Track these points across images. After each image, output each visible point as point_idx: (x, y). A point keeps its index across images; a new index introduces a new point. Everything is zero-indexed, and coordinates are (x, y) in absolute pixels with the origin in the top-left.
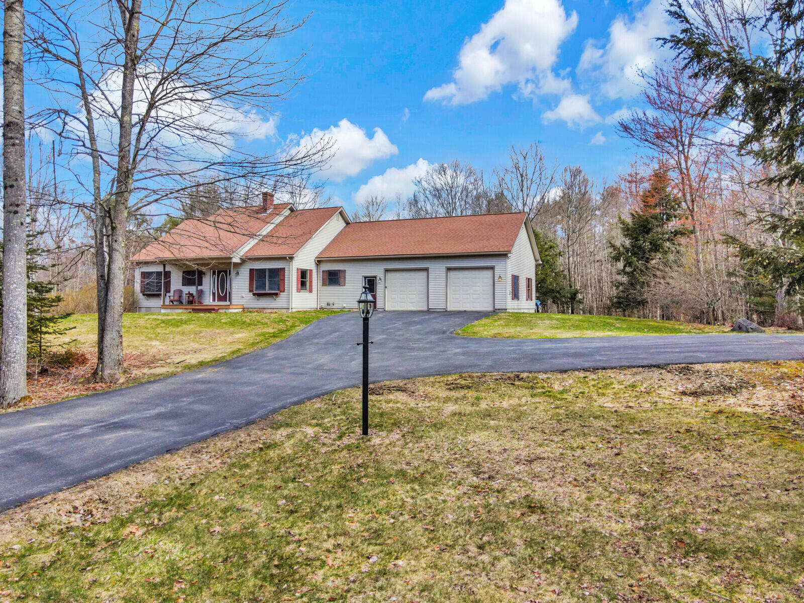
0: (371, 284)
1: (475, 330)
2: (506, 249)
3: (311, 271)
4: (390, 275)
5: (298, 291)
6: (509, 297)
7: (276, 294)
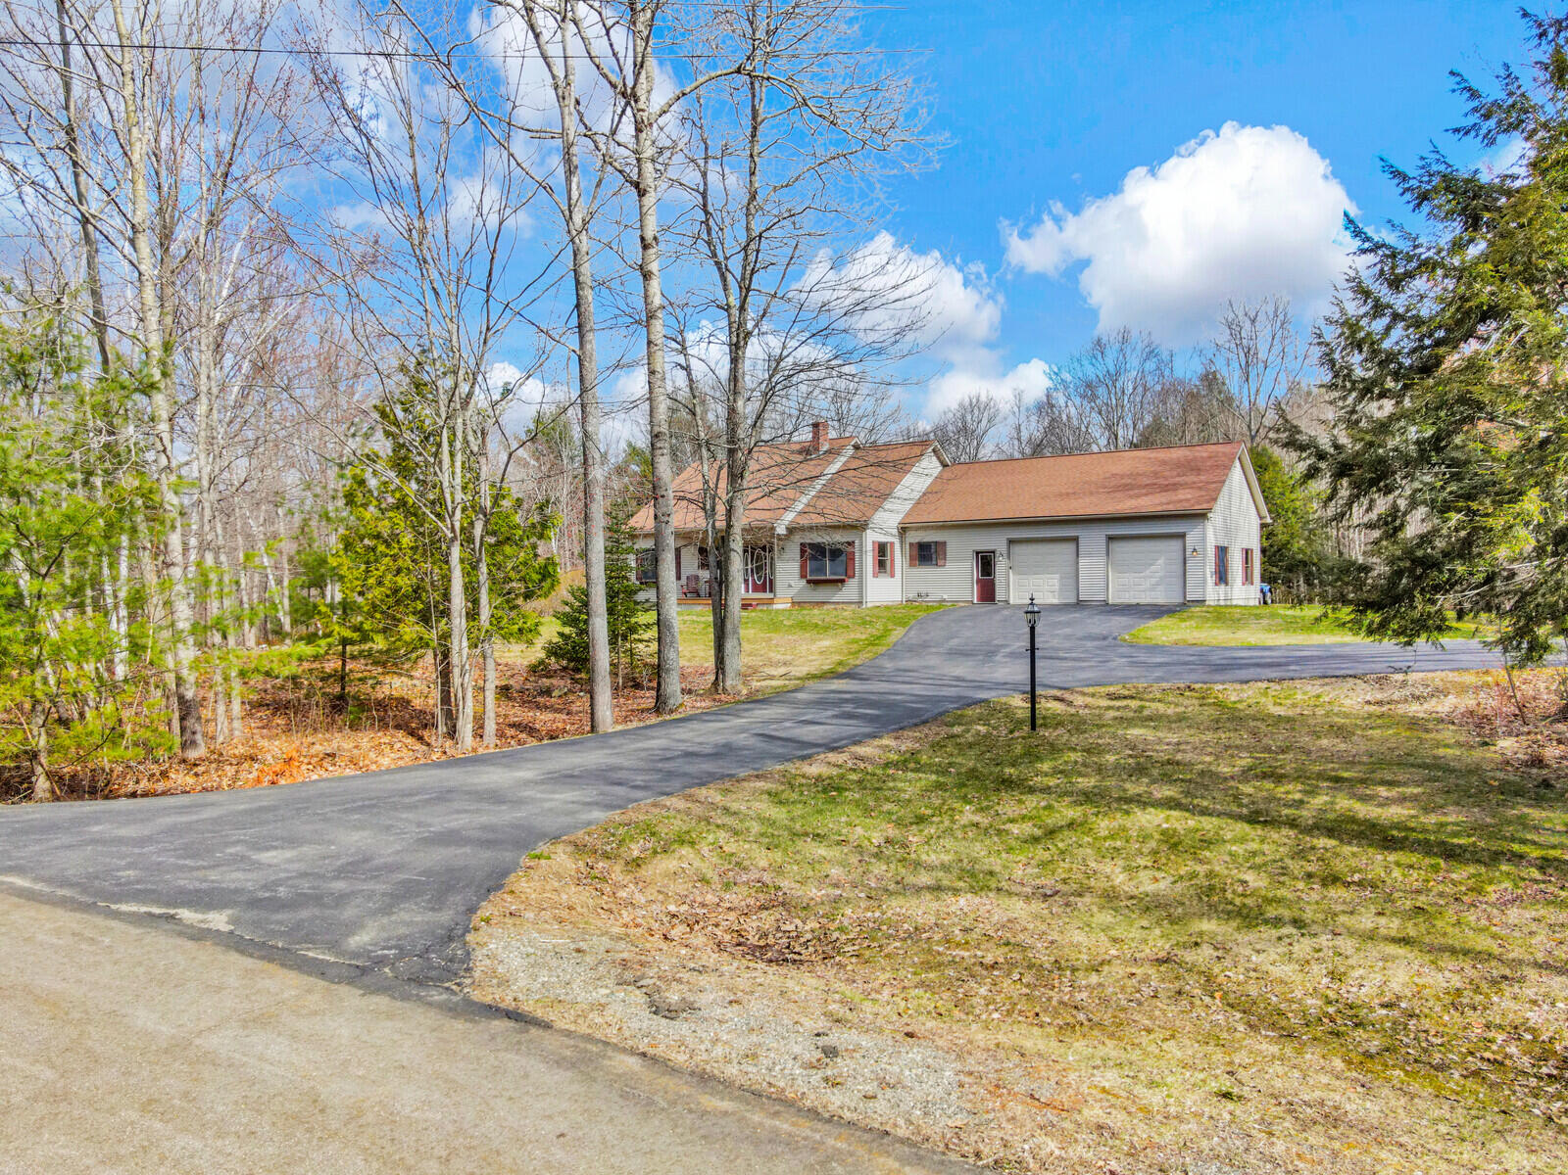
0: (986, 562)
1: (1149, 634)
2: (1205, 506)
3: (892, 544)
4: (1017, 549)
5: (875, 575)
6: (1211, 580)
7: (842, 581)
